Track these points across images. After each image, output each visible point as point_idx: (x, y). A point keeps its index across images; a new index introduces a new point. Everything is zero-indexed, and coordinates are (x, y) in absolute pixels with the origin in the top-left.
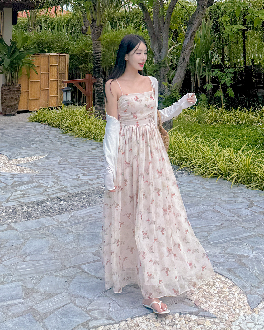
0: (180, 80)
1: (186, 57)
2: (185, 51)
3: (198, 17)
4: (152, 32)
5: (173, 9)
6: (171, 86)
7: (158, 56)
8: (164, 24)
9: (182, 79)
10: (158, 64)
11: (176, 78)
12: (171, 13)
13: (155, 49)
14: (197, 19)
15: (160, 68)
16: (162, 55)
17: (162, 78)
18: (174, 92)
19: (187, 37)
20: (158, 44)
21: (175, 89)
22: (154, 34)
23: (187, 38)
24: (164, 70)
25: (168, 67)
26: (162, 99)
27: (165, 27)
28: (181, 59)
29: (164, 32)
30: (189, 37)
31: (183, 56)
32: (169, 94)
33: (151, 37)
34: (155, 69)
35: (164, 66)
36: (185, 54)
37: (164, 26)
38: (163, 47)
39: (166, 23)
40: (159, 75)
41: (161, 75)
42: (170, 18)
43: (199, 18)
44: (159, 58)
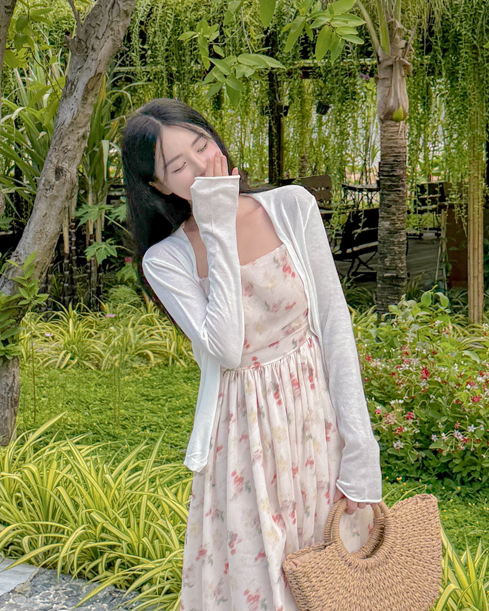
0: (44, 243)
1: (65, 165)
2: (64, 144)
3: (113, 25)
9: (52, 239)
11: (31, 236)
14: (109, 32)
18: (22, 286)
19: (71, 93)
21: (27, 277)
23: (71, 100)
28: (48, 173)
30: (79, 93)
31: (55, 161)
36: (62, 155)
43: (116, 29)
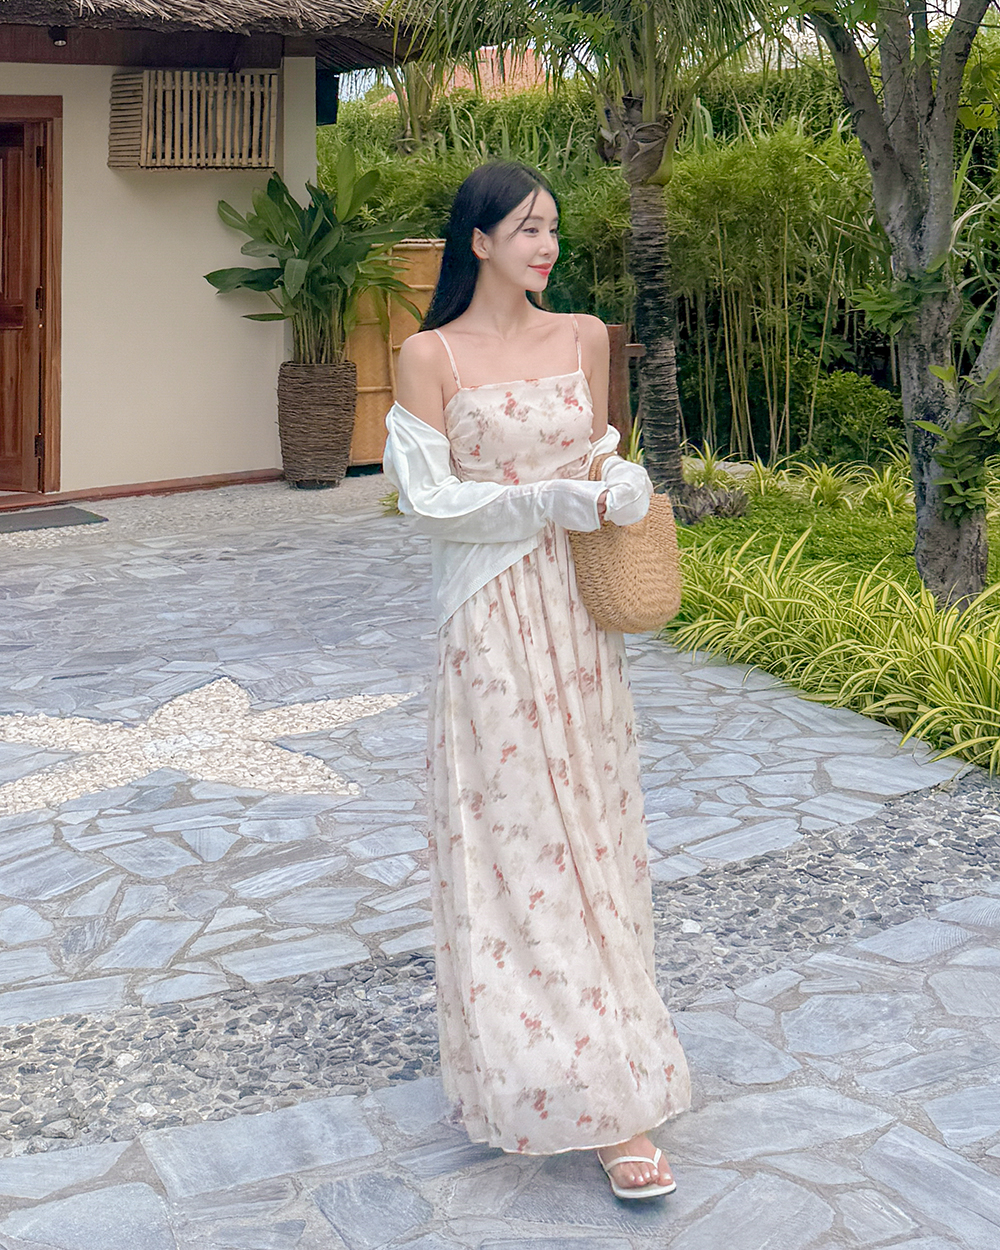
4: (877, 141)
5: (973, 34)
6: (972, 382)
7: (908, 246)
8: (932, 104)
10: (907, 285)
11: (993, 343)
12: (964, 55)
13: (894, 217)
15: (918, 300)
16: (925, 246)
17: (928, 346)
18: (984, 412)
20: (905, 197)
21: (988, 400)
22: (888, 148)
24: (936, 313)
25: (955, 297)
26: (934, 439)
27: (935, 117)
29: (932, 141)
32: (961, 421)
33: (876, 164)
34: (896, 305)
35: (934, 294)
37: (930, 114)
38: (931, 210)
39: (941, 99)
40: (913, 336)
41: (924, 334)
42: (959, 78)
44: (912, 256)
